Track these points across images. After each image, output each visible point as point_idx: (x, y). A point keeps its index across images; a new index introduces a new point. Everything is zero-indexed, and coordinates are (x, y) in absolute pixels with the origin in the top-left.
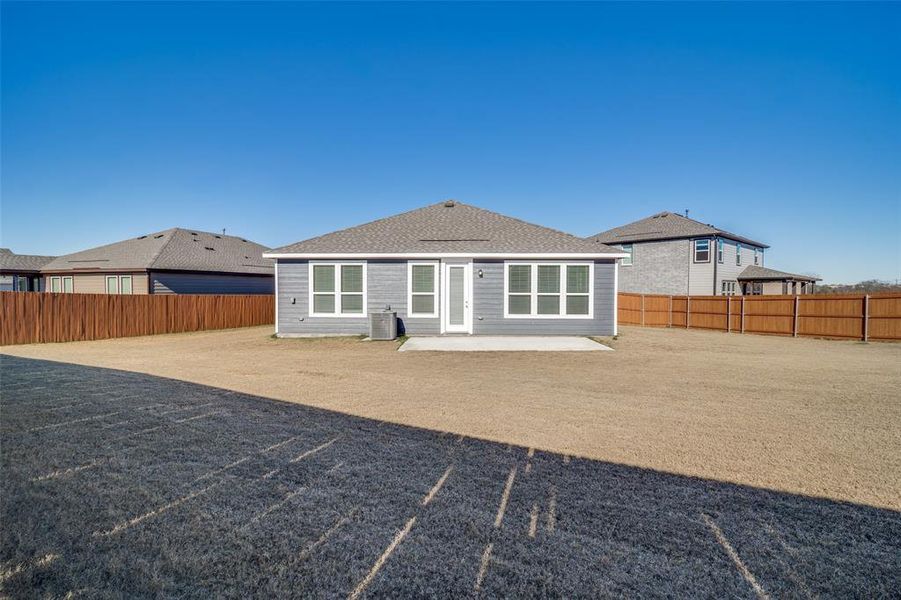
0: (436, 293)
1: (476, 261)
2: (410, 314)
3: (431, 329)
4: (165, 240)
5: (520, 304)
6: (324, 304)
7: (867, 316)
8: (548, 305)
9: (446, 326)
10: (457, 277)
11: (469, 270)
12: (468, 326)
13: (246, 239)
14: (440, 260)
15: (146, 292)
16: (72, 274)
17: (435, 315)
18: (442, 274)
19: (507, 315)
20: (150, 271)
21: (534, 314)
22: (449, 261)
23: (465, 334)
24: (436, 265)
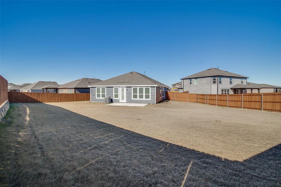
0: (119, 94)
1: (126, 87)
2: (114, 98)
3: (118, 101)
4: (80, 81)
5: (135, 96)
6: (99, 96)
7: (262, 101)
8: (141, 96)
9: (121, 101)
10: (123, 90)
11: (125, 88)
12: (125, 101)
13: (99, 79)
14: (119, 87)
15: (74, 93)
16: (63, 89)
17: (119, 98)
18: (120, 90)
19: (133, 99)
20: (75, 88)
21: (138, 99)
22: (121, 87)
23: (124, 103)
24: (119, 88)
